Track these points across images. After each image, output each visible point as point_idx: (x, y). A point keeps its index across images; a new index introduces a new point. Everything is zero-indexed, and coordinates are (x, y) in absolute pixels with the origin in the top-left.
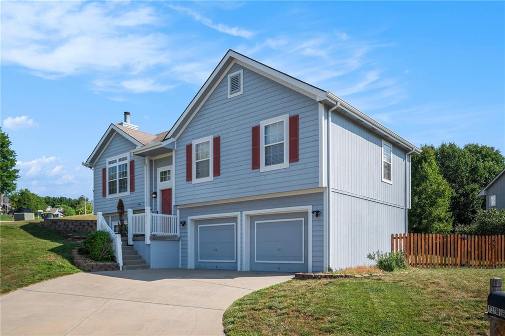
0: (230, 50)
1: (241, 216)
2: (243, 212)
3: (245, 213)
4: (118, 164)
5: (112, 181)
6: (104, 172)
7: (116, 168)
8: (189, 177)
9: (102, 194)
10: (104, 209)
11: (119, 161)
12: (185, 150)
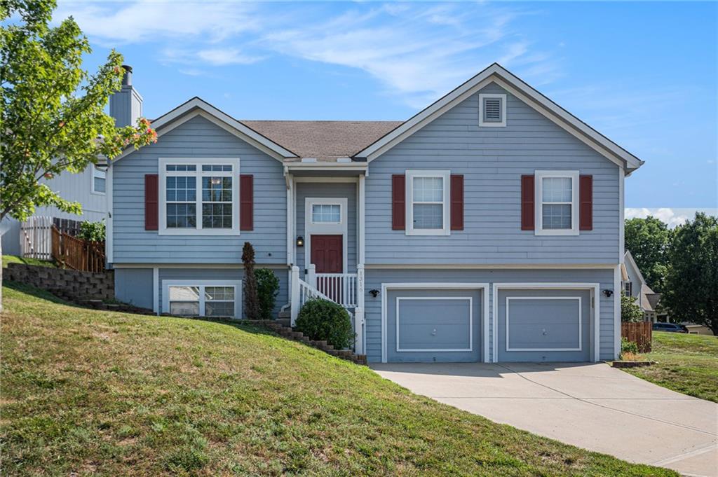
0: (496, 63)
1: (491, 289)
2: (494, 284)
3: (497, 286)
4: (199, 175)
5: (178, 204)
6: (151, 181)
7: (192, 180)
8: (398, 222)
9: (143, 224)
10: (151, 255)
11: (203, 170)
12: (390, 182)
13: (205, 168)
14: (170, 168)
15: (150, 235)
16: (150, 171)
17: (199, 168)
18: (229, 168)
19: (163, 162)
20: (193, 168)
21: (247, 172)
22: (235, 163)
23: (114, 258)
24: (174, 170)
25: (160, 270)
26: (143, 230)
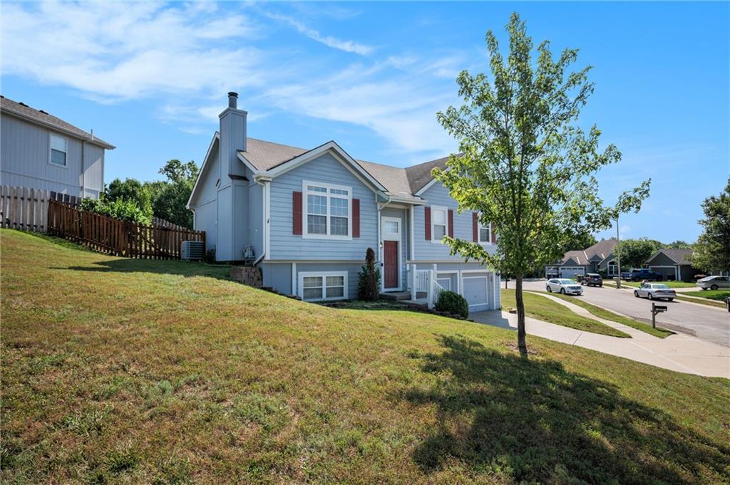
1: (460, 274)
2: (461, 271)
4: (328, 195)
5: (315, 216)
6: (297, 197)
7: (324, 198)
8: (428, 236)
9: (291, 230)
10: (297, 254)
11: (331, 192)
12: (424, 211)
13: (332, 191)
14: (310, 188)
15: (296, 238)
16: (297, 189)
17: (328, 190)
18: (346, 193)
19: (306, 183)
20: (324, 190)
21: (357, 197)
22: (349, 189)
23: (271, 256)
24: (312, 190)
25: (297, 264)
26: (291, 234)
